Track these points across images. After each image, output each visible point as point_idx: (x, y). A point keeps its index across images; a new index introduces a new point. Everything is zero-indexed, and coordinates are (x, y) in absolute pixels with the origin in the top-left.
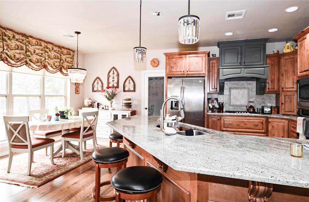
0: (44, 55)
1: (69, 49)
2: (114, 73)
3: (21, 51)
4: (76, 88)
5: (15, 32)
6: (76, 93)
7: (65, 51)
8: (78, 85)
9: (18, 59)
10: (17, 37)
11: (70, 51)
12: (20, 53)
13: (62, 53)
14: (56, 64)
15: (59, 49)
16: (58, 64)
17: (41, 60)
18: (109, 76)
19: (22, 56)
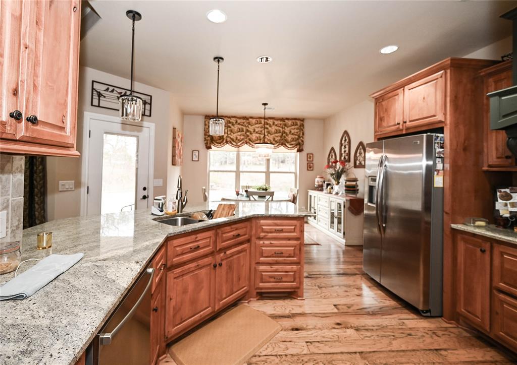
0: (263, 132)
1: (295, 119)
2: (345, 140)
3: (242, 133)
4: (308, 163)
5: (238, 118)
6: (308, 170)
7: (290, 122)
8: (311, 160)
9: (239, 140)
10: (239, 121)
11: (297, 121)
12: (240, 135)
13: (285, 125)
14: (277, 139)
15: (282, 122)
16: (279, 138)
17: (260, 137)
18: (341, 145)
19: (242, 137)
